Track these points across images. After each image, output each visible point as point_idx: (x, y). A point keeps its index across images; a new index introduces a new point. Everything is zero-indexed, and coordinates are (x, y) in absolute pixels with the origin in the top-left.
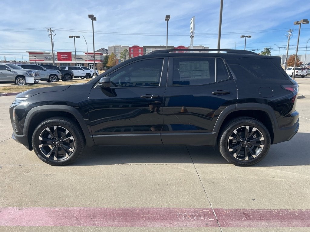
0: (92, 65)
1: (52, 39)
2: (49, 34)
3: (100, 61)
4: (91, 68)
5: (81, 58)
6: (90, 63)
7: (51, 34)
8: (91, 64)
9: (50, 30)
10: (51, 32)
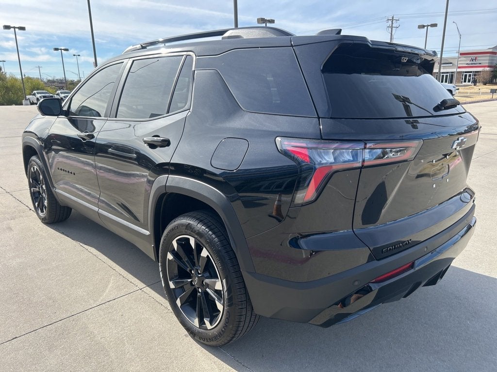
0: (470, 76)
1: (391, 34)
2: (388, 27)
3: (488, 67)
4: (467, 81)
5: (451, 63)
6: (466, 72)
7: (392, 26)
8: (468, 74)
9: (390, 20)
10: (392, 23)
